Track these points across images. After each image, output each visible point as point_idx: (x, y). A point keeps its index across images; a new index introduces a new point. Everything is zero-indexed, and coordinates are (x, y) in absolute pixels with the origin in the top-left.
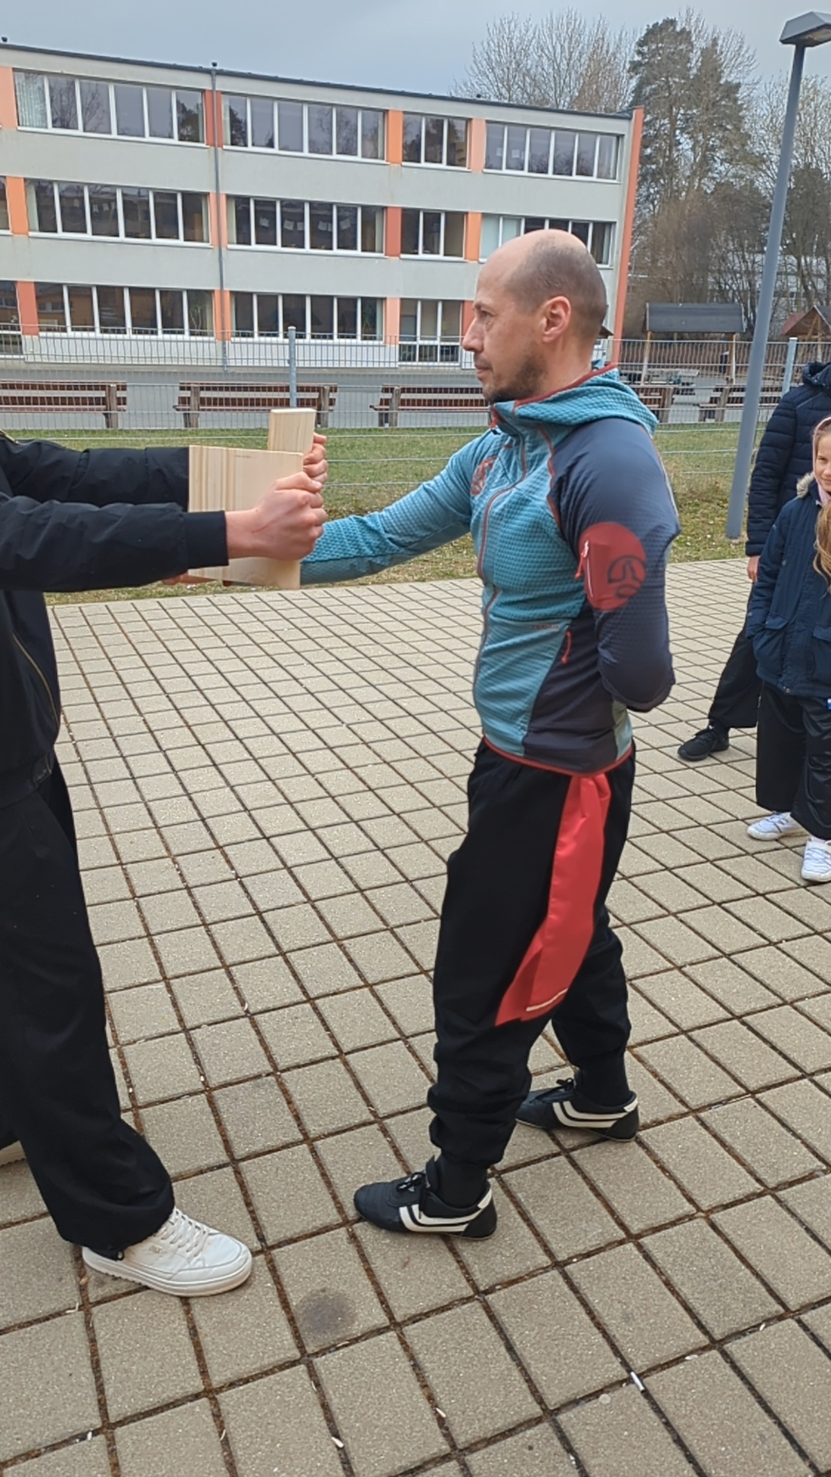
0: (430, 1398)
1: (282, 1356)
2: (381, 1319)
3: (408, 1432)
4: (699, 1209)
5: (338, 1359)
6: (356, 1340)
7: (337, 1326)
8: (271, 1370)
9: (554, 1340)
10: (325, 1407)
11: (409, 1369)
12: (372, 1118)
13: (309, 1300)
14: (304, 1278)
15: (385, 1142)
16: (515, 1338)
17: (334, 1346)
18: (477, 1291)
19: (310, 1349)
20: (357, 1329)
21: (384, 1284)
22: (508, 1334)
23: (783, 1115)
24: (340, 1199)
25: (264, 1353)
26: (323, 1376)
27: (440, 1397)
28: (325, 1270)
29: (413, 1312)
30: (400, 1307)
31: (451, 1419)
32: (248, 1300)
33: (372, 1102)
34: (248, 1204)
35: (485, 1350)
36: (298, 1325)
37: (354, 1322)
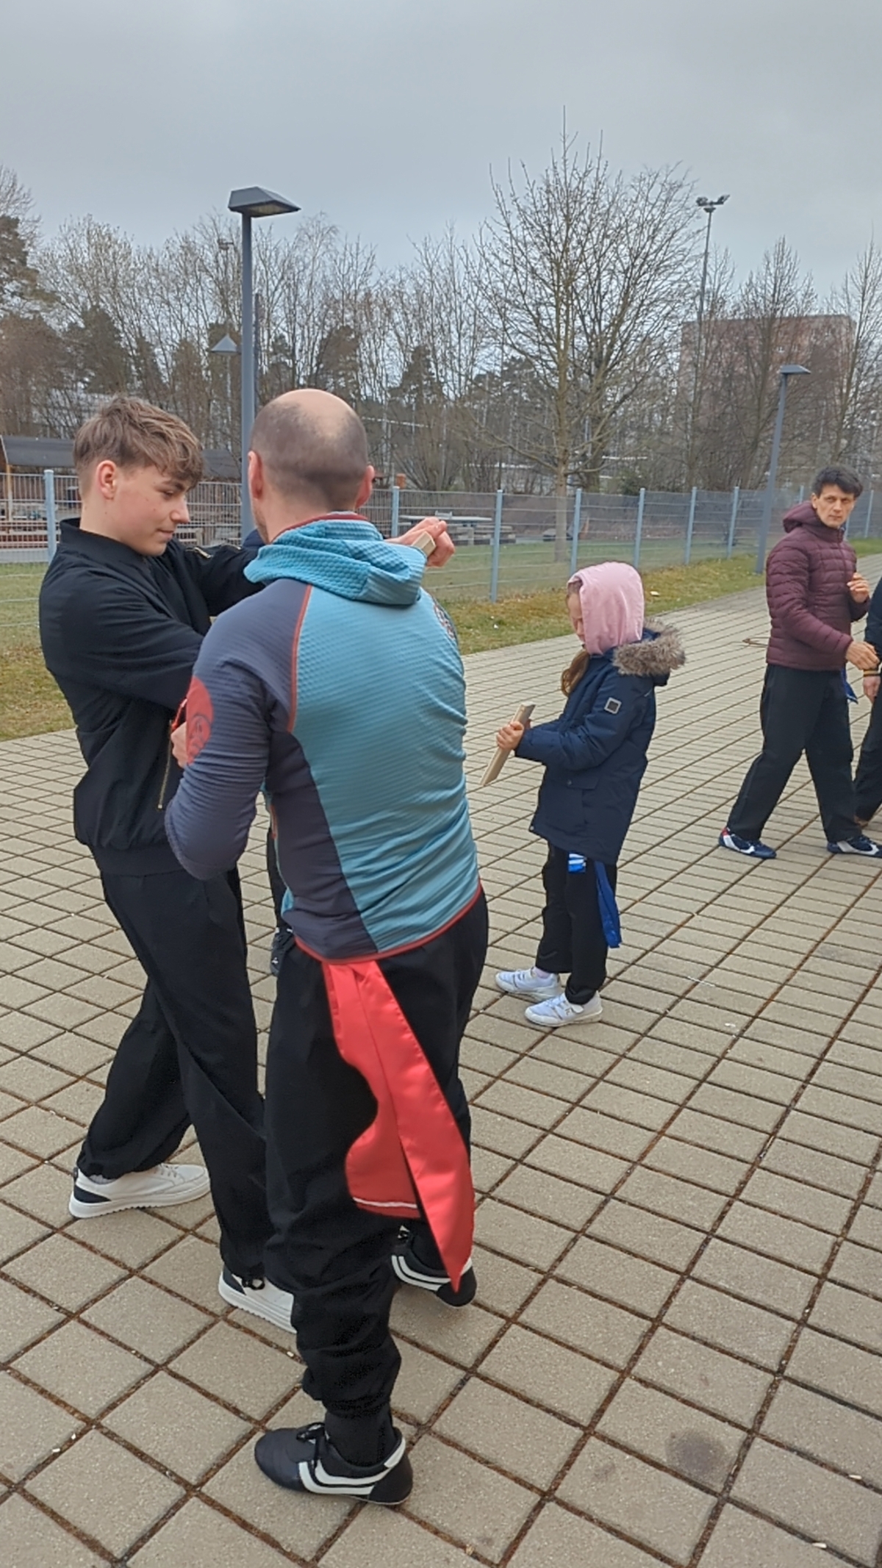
0: (836, 1470)
1: (707, 1507)
2: (740, 1435)
3: (854, 1504)
4: (837, 1236)
5: (747, 1481)
6: (739, 1462)
7: (715, 1457)
8: (709, 1523)
9: (861, 1378)
10: (780, 1525)
11: (801, 1459)
12: (541, 1276)
13: (672, 1451)
14: (648, 1435)
15: (573, 1290)
16: (837, 1392)
17: (730, 1475)
18: (774, 1374)
19: (719, 1487)
20: (732, 1450)
21: (709, 1404)
22: (829, 1393)
23: (809, 1143)
24: (597, 1357)
25: (691, 1513)
26: (753, 1502)
27: (843, 1466)
28: (656, 1420)
29: (752, 1414)
30: (741, 1416)
31: (867, 1477)
32: (626, 1479)
33: (526, 1262)
34: (528, 1401)
35: (830, 1413)
36: (686, 1475)
37: (723, 1448)
